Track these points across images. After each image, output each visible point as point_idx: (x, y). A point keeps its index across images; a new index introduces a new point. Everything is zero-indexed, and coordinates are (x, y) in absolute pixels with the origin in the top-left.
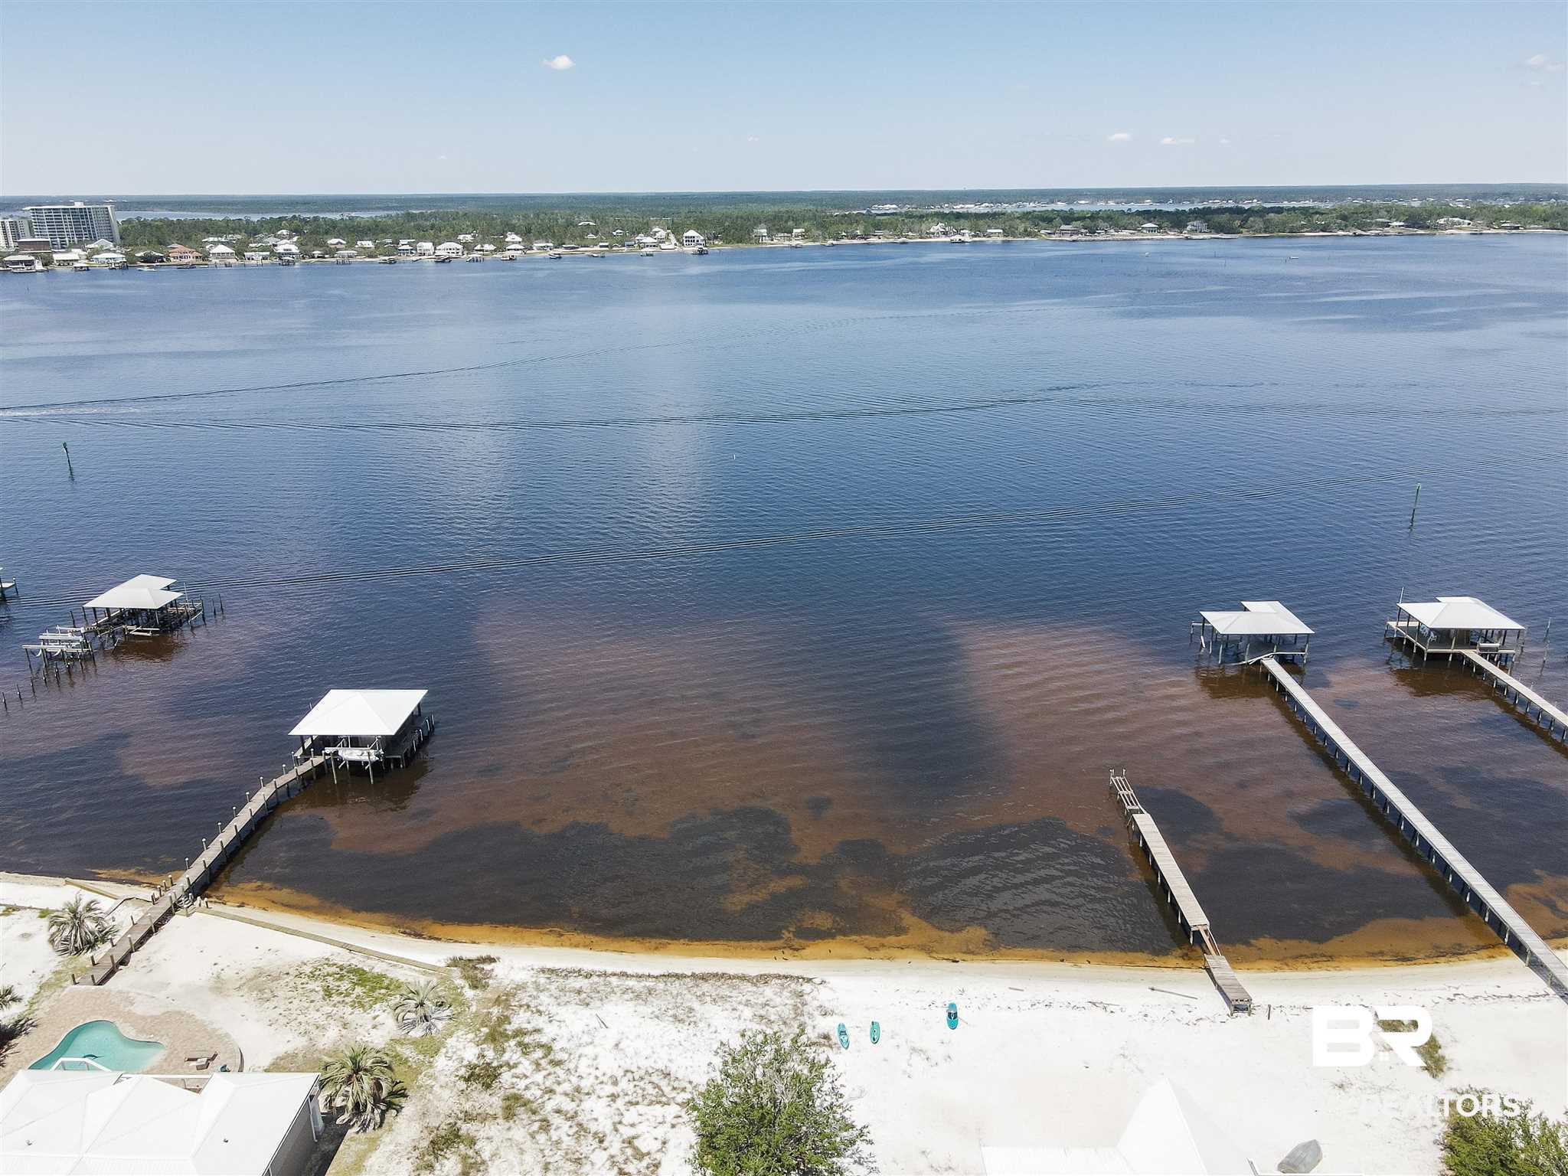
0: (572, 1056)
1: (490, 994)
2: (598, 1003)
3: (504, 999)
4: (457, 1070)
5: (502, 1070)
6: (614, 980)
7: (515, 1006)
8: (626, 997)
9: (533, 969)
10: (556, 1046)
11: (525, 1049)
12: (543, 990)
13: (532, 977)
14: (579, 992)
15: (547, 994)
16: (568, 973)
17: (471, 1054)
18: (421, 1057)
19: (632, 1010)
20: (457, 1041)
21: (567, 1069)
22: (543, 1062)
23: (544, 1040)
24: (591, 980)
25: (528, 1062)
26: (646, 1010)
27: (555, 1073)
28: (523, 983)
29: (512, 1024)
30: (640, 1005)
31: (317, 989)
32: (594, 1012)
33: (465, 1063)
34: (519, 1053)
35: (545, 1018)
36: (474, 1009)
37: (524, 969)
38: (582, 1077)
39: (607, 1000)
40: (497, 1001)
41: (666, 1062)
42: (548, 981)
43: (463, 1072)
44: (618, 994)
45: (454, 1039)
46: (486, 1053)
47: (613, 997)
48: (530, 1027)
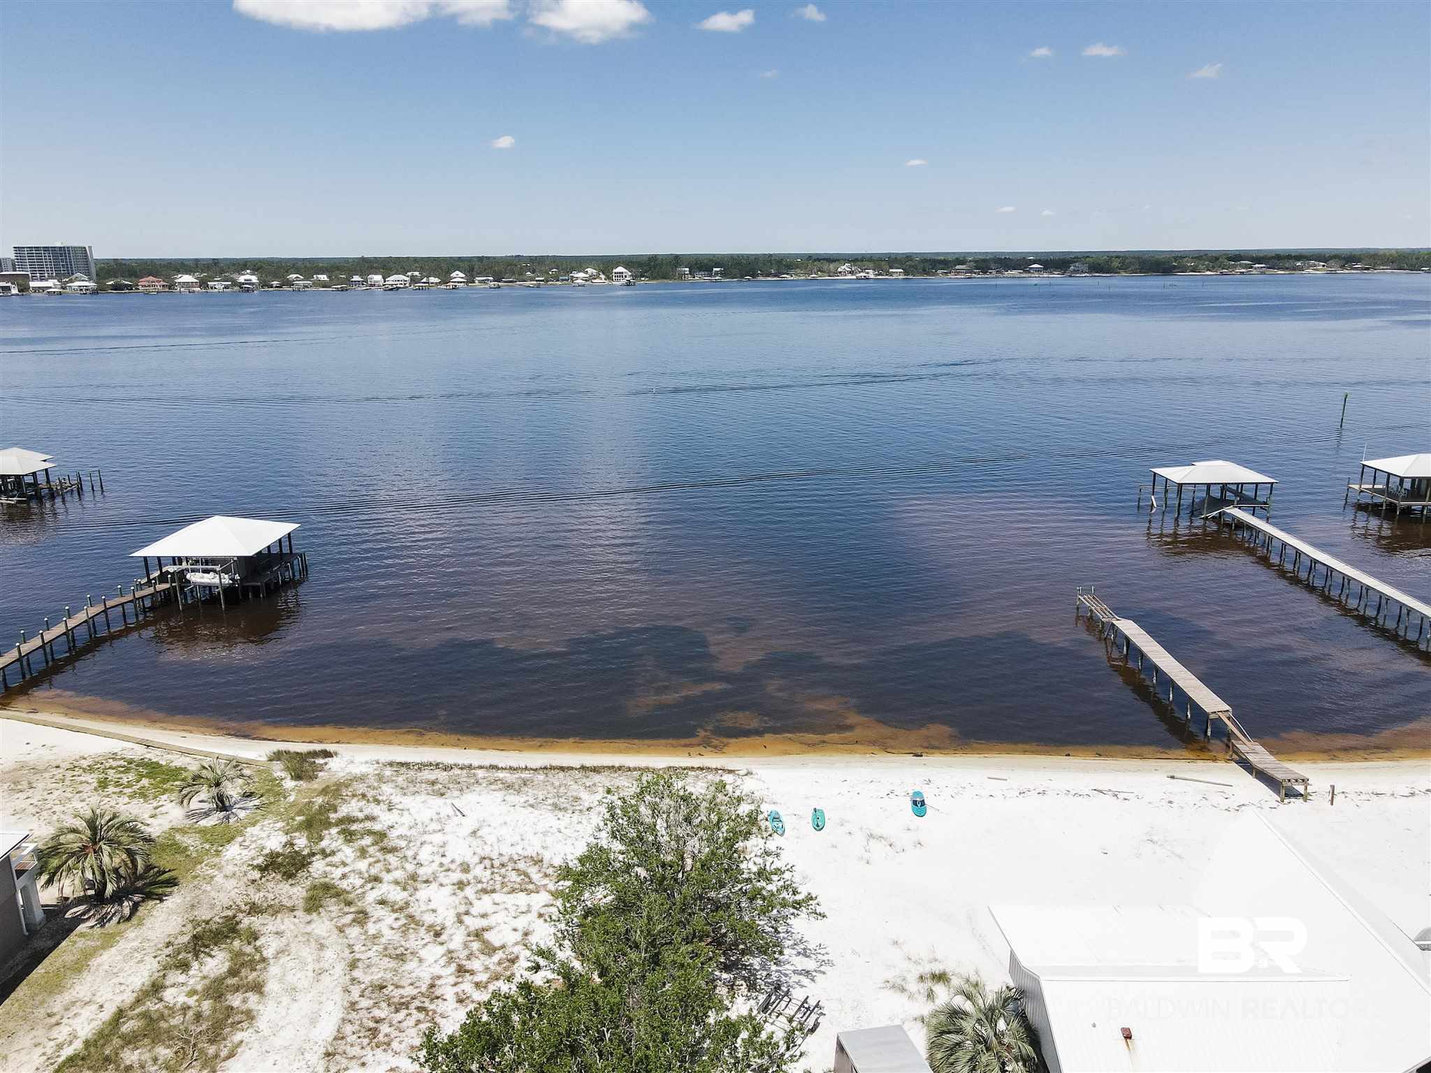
0: (412, 844)
1: (316, 785)
2: (457, 793)
3: (336, 791)
4: (253, 859)
5: (314, 859)
6: (481, 773)
7: (347, 795)
8: (493, 787)
9: (378, 763)
10: (393, 834)
11: (349, 836)
12: (388, 781)
13: (375, 770)
14: (433, 783)
15: (393, 786)
16: (422, 766)
17: (276, 843)
18: (207, 846)
19: (500, 799)
20: (262, 829)
21: (402, 856)
22: (371, 850)
23: (377, 827)
24: (451, 773)
25: (351, 850)
26: (520, 799)
27: (385, 860)
28: (363, 775)
29: (339, 813)
30: (510, 794)
31: (90, 781)
32: (449, 801)
33: (267, 851)
34: (340, 841)
35: (384, 807)
36: (291, 799)
37: (367, 763)
38: (422, 865)
39: (468, 790)
40: (324, 791)
41: (538, 848)
42: (395, 773)
43: (260, 861)
44: (484, 785)
45: (258, 827)
46: (295, 841)
47: (478, 788)
48: (361, 815)
